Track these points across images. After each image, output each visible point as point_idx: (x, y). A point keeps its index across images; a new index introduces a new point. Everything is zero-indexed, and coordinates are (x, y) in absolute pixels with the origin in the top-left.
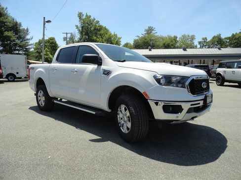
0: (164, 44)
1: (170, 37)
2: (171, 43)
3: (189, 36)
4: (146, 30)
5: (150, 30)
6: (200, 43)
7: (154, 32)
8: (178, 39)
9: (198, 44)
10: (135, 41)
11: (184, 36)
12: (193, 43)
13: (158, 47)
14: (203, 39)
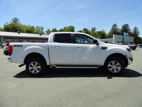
0: (27, 30)
1: (30, 27)
2: (31, 30)
3: (40, 27)
4: (12, 20)
5: (16, 20)
6: (46, 32)
7: (18, 22)
8: (34, 28)
9: (45, 32)
10: (5, 26)
11: (37, 27)
12: (43, 31)
13: (23, 32)
14: (48, 30)
